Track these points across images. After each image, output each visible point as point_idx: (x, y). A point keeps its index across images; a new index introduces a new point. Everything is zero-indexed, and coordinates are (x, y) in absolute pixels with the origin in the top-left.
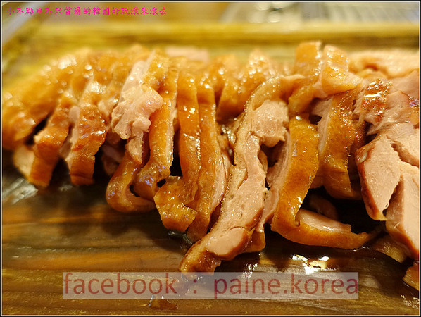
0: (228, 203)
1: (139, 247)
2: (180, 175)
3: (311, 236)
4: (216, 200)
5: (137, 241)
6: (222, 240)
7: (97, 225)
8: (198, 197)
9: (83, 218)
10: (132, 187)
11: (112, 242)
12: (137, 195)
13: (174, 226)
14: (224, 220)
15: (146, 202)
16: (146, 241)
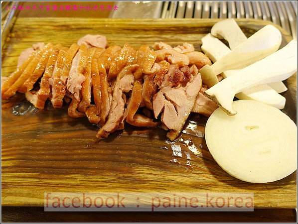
0: (111, 114)
1: (82, 130)
2: (94, 104)
3: (139, 124)
4: (107, 113)
5: (81, 128)
6: (109, 127)
7: (65, 123)
8: (101, 112)
9: (60, 120)
10: (77, 109)
11: (72, 128)
12: (79, 112)
13: (93, 122)
14: (110, 120)
15: (83, 114)
16: (84, 128)
